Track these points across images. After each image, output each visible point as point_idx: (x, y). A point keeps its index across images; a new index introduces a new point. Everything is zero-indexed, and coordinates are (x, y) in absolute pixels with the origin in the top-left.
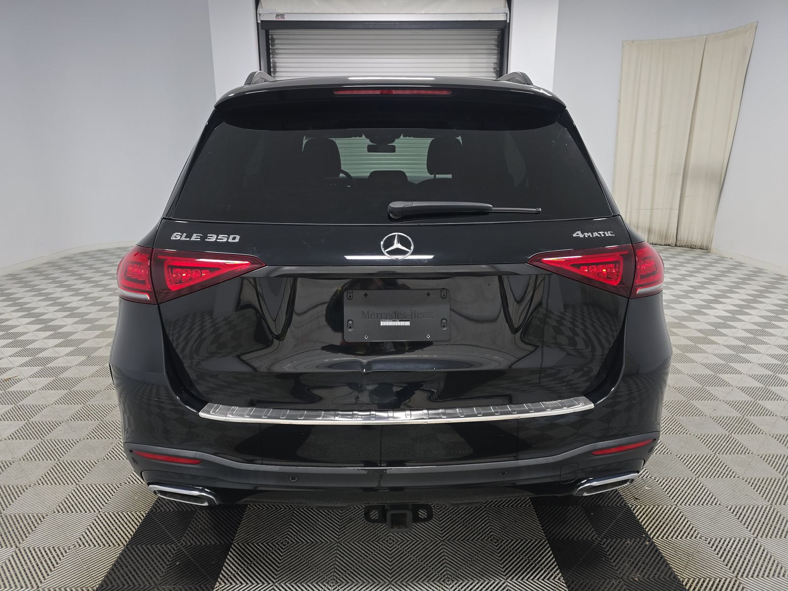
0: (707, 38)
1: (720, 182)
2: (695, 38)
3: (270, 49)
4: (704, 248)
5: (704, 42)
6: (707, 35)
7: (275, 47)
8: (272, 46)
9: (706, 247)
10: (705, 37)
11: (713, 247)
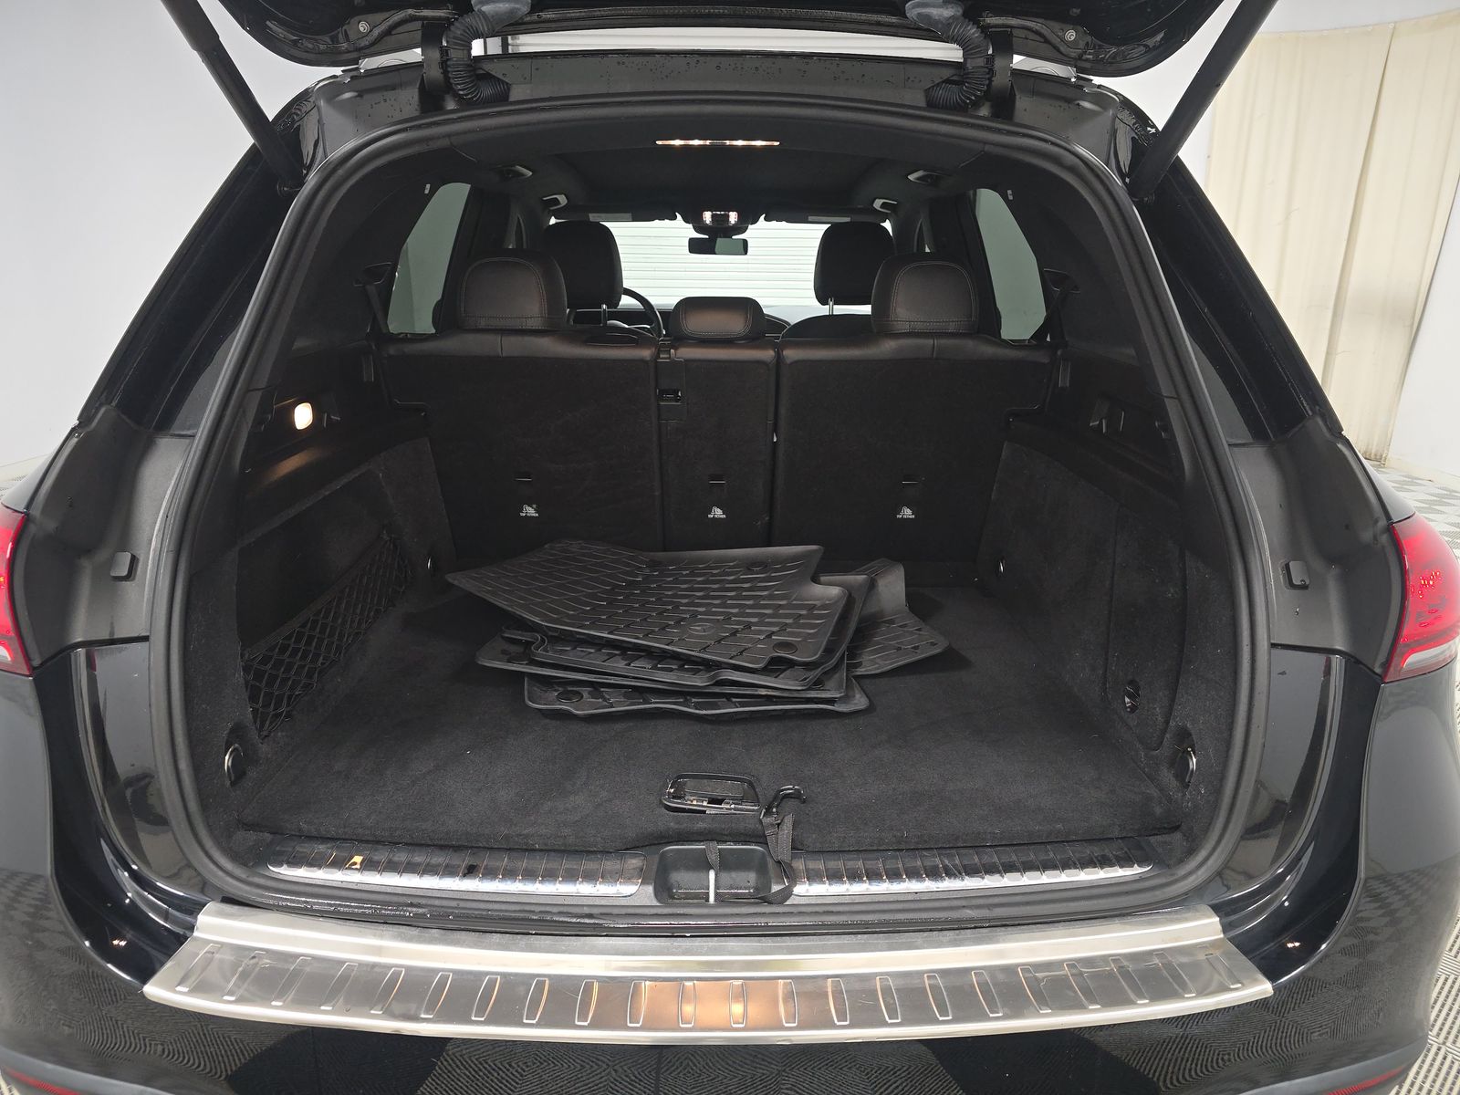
0: (1394, 28)
1: (1413, 324)
2: (1370, 29)
3: (508, 45)
4: (1373, 457)
5: (1389, 38)
6: (1395, 23)
7: (518, 42)
8: (512, 39)
9: (1376, 455)
10: (1391, 26)
11: (1392, 456)
